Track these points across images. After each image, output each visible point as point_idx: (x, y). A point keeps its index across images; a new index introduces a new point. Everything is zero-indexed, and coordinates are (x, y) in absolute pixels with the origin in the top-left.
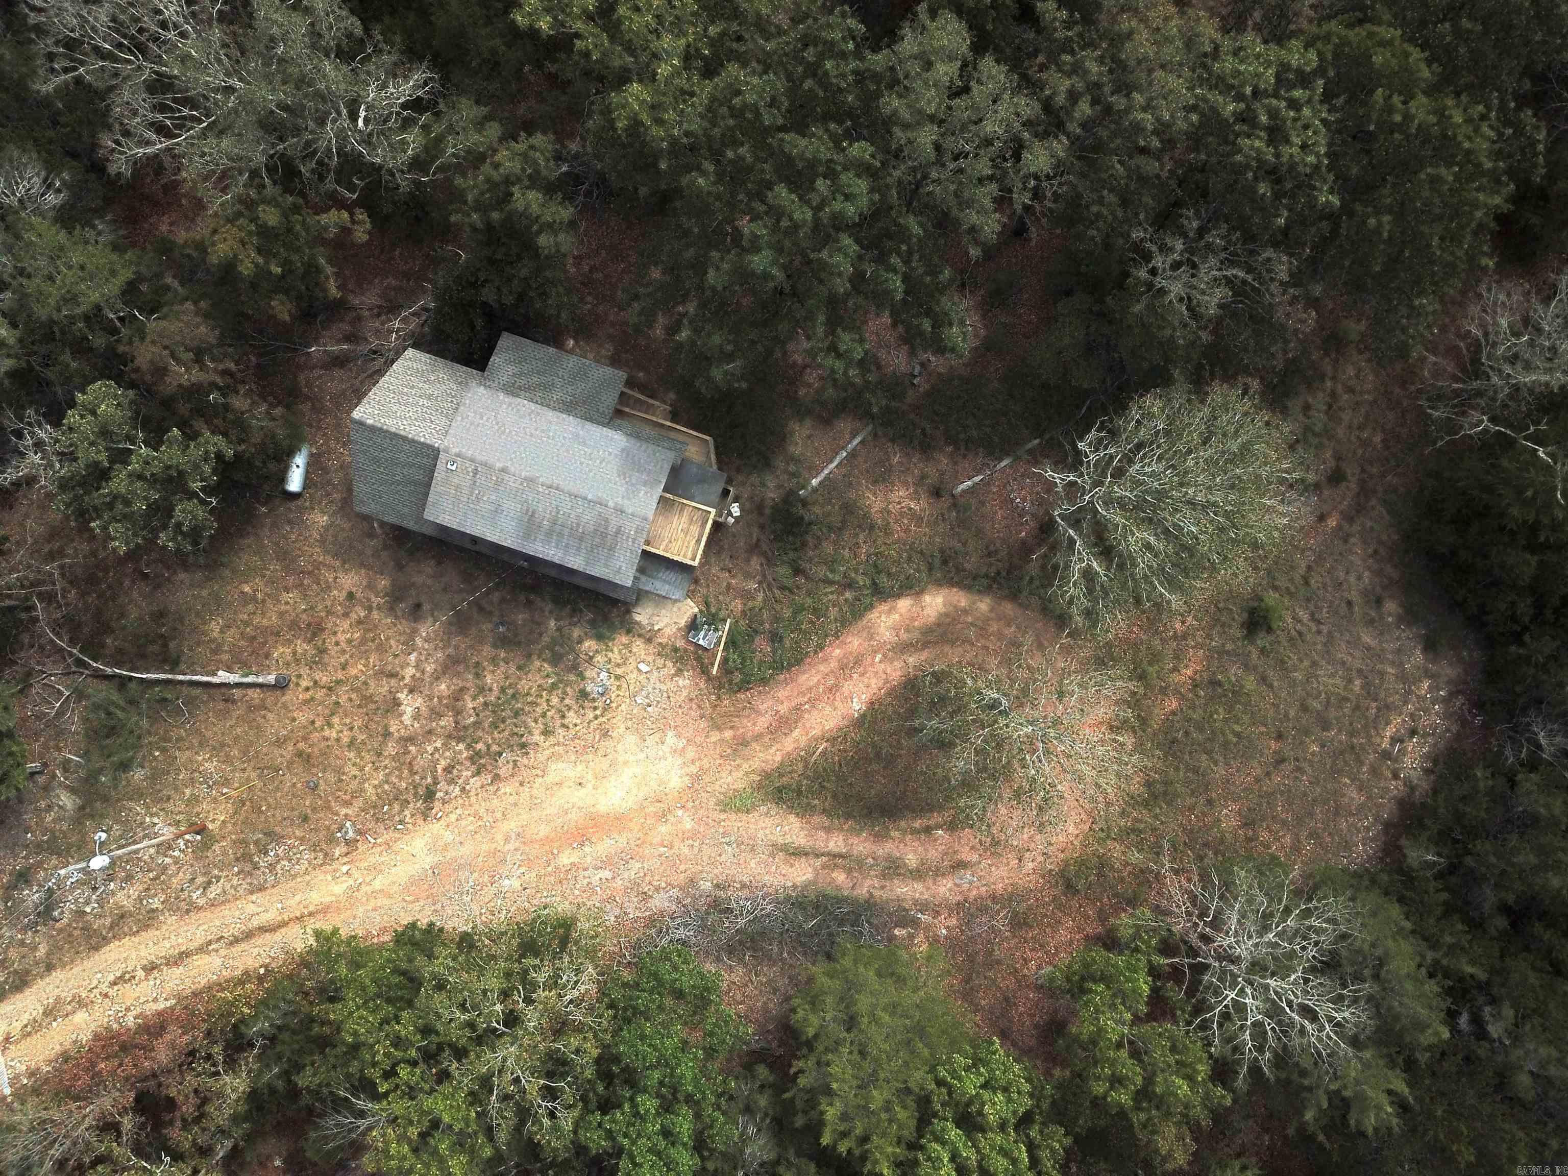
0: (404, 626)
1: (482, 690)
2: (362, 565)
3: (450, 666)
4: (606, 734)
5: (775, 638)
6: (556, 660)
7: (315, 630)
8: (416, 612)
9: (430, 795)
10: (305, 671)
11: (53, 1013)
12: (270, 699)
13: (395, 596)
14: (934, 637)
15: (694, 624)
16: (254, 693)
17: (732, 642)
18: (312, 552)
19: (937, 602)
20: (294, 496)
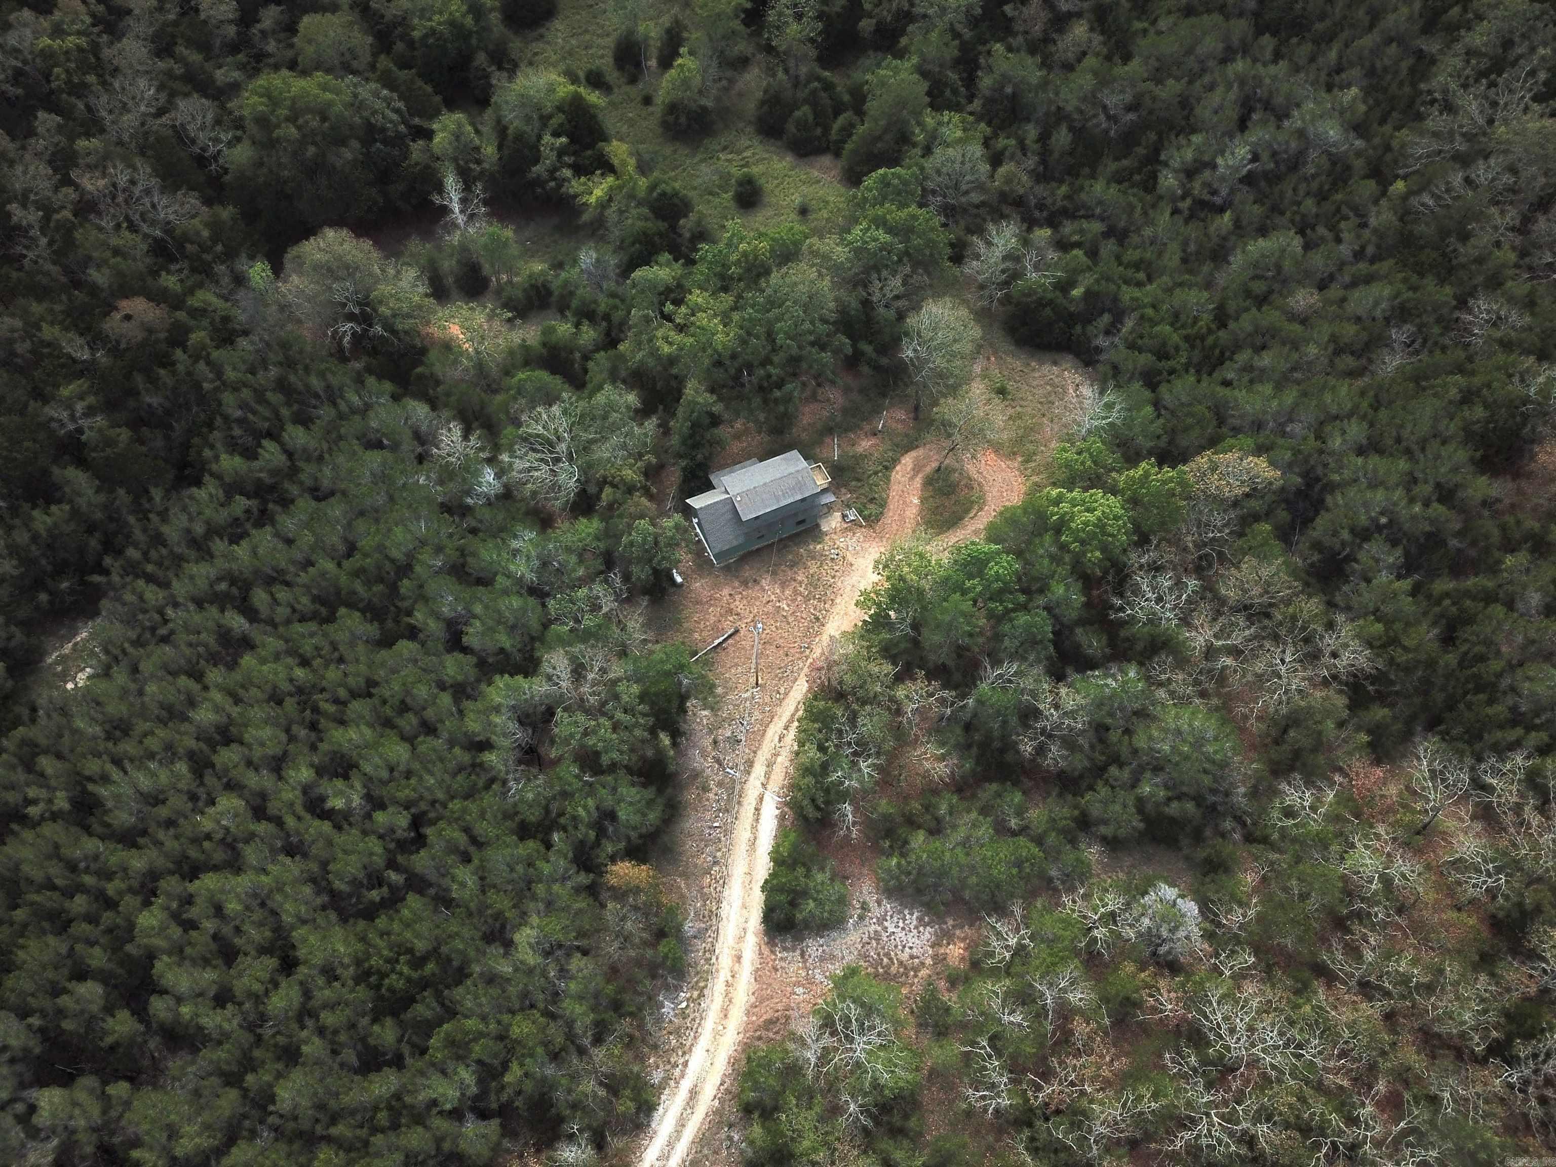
0: (757, 588)
1: (801, 583)
2: (725, 585)
3: (783, 585)
4: (851, 564)
5: (872, 500)
6: (813, 558)
7: (730, 611)
8: (756, 582)
9: (817, 619)
10: (739, 623)
11: (770, 765)
12: (737, 637)
13: (745, 583)
14: (917, 469)
15: (844, 516)
16: (730, 641)
17: (860, 512)
18: (705, 594)
19: (908, 461)
20: (681, 585)
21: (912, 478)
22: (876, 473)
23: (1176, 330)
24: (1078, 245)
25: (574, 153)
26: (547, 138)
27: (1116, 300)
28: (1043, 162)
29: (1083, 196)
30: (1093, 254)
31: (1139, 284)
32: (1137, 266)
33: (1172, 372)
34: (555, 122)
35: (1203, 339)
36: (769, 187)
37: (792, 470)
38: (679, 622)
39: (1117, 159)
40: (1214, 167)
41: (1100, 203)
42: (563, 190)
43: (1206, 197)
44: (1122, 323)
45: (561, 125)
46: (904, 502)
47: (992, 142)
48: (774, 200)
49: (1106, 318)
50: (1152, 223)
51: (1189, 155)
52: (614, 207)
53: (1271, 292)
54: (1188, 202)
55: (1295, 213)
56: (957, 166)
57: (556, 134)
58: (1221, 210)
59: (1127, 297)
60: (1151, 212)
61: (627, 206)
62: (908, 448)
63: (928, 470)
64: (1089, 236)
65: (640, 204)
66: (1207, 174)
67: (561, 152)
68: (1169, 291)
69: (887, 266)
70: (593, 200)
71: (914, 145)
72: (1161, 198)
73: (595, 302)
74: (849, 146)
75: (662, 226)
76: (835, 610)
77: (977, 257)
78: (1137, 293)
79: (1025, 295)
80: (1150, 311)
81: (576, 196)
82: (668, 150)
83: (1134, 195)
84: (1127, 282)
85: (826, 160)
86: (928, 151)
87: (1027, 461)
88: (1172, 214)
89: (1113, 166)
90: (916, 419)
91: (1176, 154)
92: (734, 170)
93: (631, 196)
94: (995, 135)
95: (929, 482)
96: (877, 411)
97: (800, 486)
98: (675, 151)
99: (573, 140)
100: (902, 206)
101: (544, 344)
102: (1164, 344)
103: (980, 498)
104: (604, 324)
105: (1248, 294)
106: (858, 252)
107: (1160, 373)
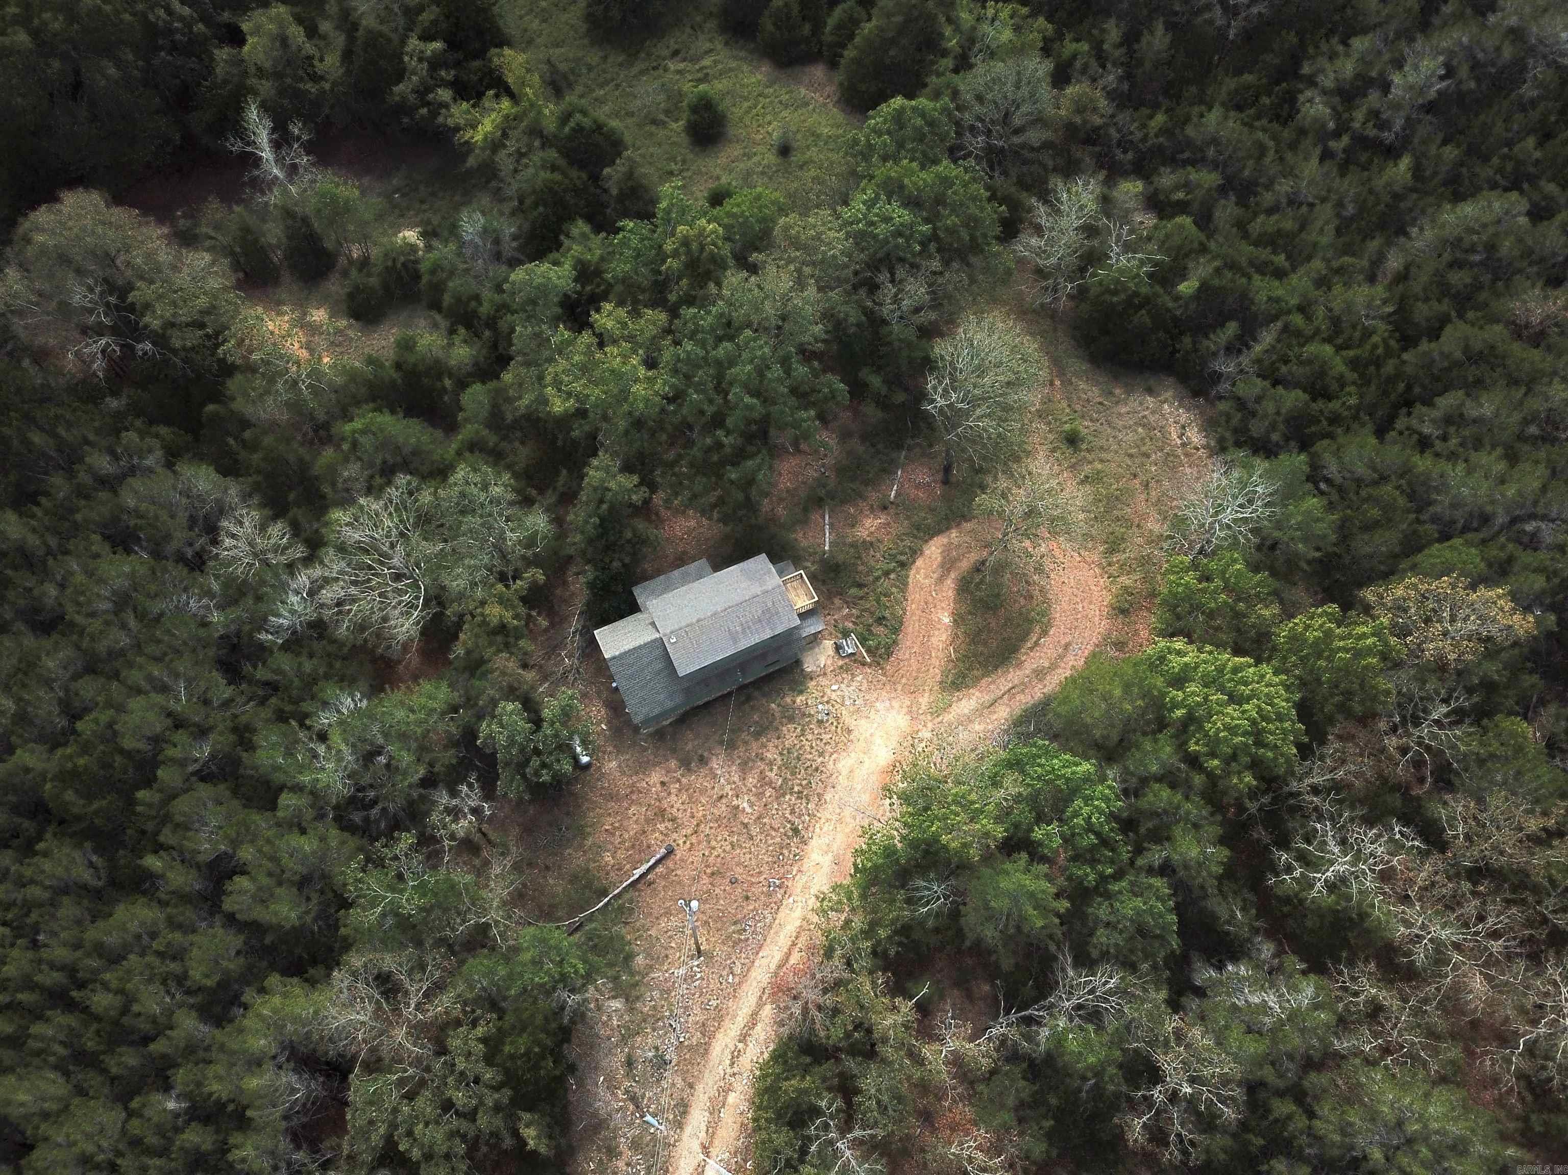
0: (704, 771)
1: (771, 764)
2: (654, 765)
3: (744, 767)
4: (849, 731)
5: (880, 620)
6: (791, 719)
7: (661, 814)
8: (703, 761)
9: (796, 831)
10: (675, 836)
11: (715, 1109)
12: (670, 863)
13: (685, 764)
14: (948, 564)
15: (838, 648)
16: (660, 869)
17: (863, 640)
18: (623, 783)
19: (934, 550)
20: (588, 766)
21: (941, 580)
22: (887, 574)
23: (1339, 349)
24: (1182, 207)
25: (457, 64)
26: (414, 43)
27: (1245, 298)
28: (1128, 76)
29: (1190, 131)
30: (1204, 220)
31: (1279, 274)
32: (1271, 241)
33: (1335, 420)
34: (426, 17)
35: (1378, 363)
36: (737, 112)
37: (757, 589)
38: (582, 833)
39: (1238, 72)
40: (1386, 87)
41: (1215, 141)
42: (441, 119)
43: (1371, 132)
44: (1255, 340)
45: (435, 23)
46: (929, 621)
47: (1056, 45)
48: (742, 132)
49: (1232, 328)
50: (1289, 173)
51: (1348, 68)
52: (512, 145)
53: (1478, 287)
54: (1345, 140)
55: (1505, 158)
56: (1009, 87)
57: (426, 37)
58: (1391, 153)
59: (1262, 297)
60: (1289, 156)
61: (530, 147)
62: (932, 532)
63: (965, 565)
64: (1199, 194)
65: (547, 144)
66: (1373, 98)
67: (435, 64)
68: (1322, 282)
69: (902, 260)
70: (479, 137)
71: (944, 53)
72: (1302, 132)
73: (477, 298)
74: (850, 53)
75: (577, 176)
76: (823, 814)
77: (1039, 230)
78: (1278, 290)
79: (1108, 291)
80: (1298, 320)
81: (457, 129)
82: (593, 57)
83: (1264, 130)
84: (1262, 268)
85: (818, 72)
86: (963, 64)
87: (1111, 551)
88: (1322, 159)
89: (1230, 84)
90: (946, 482)
91: (1327, 66)
92: (687, 87)
93: (535, 131)
94: (1060, 37)
95: (965, 587)
96: (888, 470)
97: (769, 615)
98: (605, 58)
99: (452, 45)
100: (928, 161)
101: (398, 366)
102: (1322, 374)
103: (1044, 614)
104: (487, 333)
105: (1444, 290)
106: (860, 238)
107: (1315, 421)
